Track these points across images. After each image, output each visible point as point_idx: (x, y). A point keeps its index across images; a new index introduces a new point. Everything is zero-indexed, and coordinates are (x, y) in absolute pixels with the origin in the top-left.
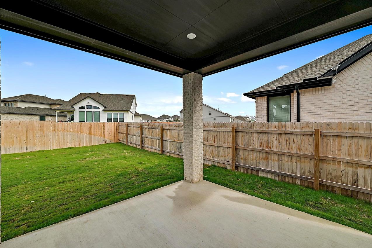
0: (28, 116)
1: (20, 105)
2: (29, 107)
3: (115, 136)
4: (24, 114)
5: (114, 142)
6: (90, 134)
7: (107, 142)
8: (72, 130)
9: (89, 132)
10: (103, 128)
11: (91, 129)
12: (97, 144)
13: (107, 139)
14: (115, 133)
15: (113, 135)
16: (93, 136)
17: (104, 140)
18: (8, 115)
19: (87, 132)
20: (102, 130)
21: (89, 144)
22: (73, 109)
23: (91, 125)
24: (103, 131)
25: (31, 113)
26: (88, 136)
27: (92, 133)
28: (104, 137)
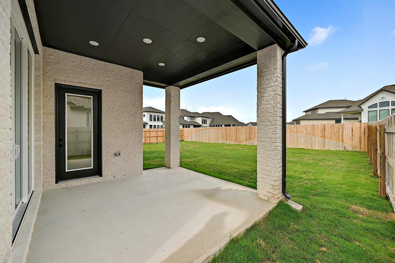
0: (325, 121)
1: (321, 112)
2: (327, 112)
3: (360, 142)
4: (322, 119)
5: (358, 150)
6: (324, 136)
7: (348, 148)
8: (305, 132)
9: (322, 134)
10: (341, 131)
11: (324, 132)
12: (332, 150)
13: (346, 145)
14: (360, 138)
15: (357, 140)
16: (326, 139)
17: (342, 146)
18: (310, 121)
19: (320, 135)
20: (339, 133)
21: (322, 148)
22: (360, 109)
23: (325, 128)
24: (341, 134)
25: (327, 118)
26: (321, 139)
27: (326, 136)
28: (342, 142)
